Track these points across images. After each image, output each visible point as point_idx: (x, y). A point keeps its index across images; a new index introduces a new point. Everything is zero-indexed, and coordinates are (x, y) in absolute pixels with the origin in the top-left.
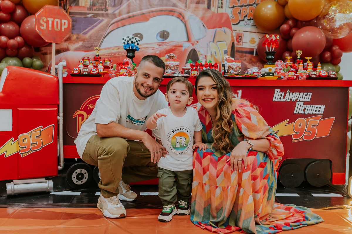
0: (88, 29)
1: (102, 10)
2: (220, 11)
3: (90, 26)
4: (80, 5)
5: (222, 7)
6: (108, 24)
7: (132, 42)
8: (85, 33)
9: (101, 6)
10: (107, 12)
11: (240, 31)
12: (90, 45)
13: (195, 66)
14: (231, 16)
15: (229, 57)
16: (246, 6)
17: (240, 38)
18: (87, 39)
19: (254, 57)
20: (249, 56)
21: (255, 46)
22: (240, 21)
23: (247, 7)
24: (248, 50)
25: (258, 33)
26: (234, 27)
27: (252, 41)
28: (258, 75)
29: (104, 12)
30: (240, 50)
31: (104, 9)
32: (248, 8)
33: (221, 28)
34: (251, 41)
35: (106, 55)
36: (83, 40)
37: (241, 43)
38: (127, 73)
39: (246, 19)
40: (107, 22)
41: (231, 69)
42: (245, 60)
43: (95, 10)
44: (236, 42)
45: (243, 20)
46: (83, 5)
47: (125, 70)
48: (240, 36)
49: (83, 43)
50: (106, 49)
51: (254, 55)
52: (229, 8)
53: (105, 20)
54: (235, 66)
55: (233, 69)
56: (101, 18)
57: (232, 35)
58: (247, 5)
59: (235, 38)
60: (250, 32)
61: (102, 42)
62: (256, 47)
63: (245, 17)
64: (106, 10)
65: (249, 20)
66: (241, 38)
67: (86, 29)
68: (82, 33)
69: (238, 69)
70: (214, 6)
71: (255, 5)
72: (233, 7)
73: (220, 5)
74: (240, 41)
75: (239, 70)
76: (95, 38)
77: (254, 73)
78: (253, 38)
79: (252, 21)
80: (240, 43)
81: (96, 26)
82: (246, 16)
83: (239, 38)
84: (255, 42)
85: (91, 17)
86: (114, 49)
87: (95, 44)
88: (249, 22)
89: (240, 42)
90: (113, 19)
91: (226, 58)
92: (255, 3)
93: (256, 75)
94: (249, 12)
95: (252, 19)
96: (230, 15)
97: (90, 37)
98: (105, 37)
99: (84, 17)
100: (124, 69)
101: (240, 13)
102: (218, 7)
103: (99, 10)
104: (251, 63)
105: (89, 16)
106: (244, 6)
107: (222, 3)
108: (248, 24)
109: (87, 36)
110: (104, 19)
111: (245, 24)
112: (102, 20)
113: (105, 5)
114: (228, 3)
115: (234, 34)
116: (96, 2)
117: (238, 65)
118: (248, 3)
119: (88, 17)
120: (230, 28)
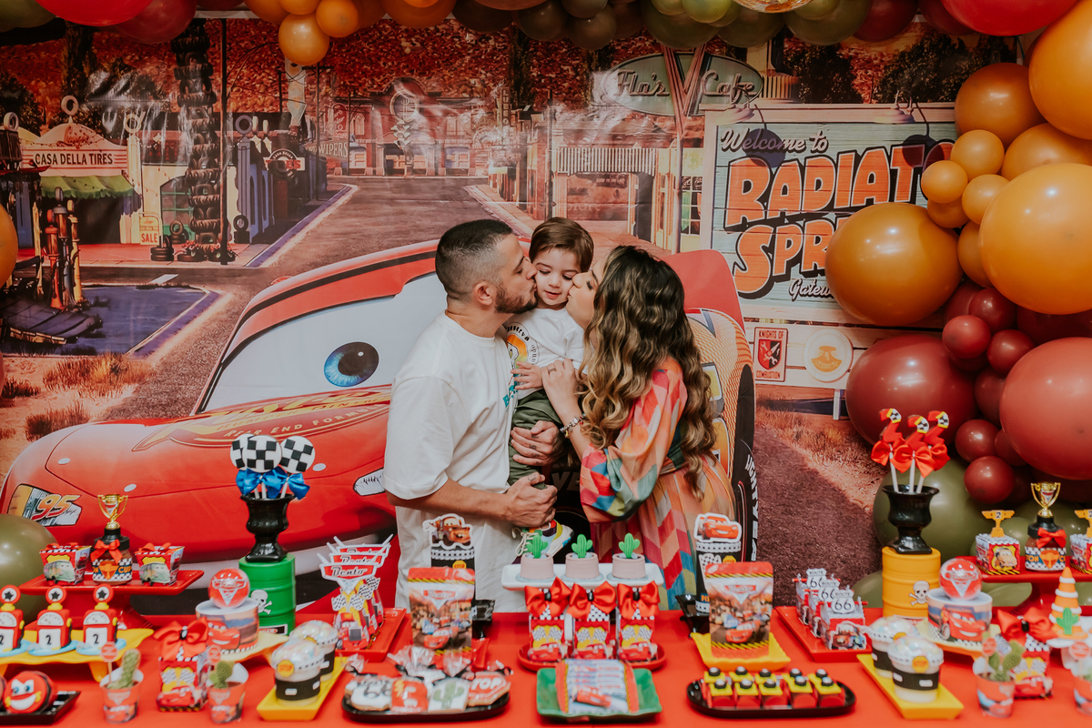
0: (156, 335)
1: (212, 259)
2: (690, 243)
3: (163, 324)
4: (123, 240)
5: (695, 229)
6: (238, 314)
8: (146, 352)
9: (206, 240)
10: (231, 265)
11: (772, 321)
12: (164, 399)
13: (550, 600)
14: (735, 263)
15: (717, 519)
16: (793, 220)
17: (774, 349)
18: (153, 374)
19: (833, 425)
20: (817, 419)
21: (837, 381)
22: (773, 280)
23: (801, 223)
24: (810, 396)
25: (846, 325)
26: (747, 307)
27: (826, 360)
28: (858, 631)
29: (218, 265)
30: (776, 396)
31: (216, 251)
32: (803, 229)
33: (698, 312)
34: (822, 358)
36: (140, 379)
37: (779, 368)
38: (196, 684)
39: (795, 270)
40: (232, 303)
41: (723, 607)
42: (798, 436)
43: (181, 258)
44: (756, 367)
45: (786, 277)
46: (136, 239)
47: (188, 670)
48: (773, 343)
49: (137, 391)
50: (230, 410)
51: (836, 416)
52: (726, 229)
53: (227, 297)
54: (745, 596)
55: (736, 610)
56: (207, 290)
57: (740, 337)
58: (800, 217)
59: (753, 350)
60: (815, 323)
61: (214, 384)
62: (843, 384)
63: (791, 264)
64: (227, 256)
65: (807, 275)
66: (779, 347)
67: (148, 334)
68: (132, 351)
69: (758, 607)
70: (662, 226)
71: (832, 216)
72: (742, 227)
73: (687, 221)
74: (774, 360)
75: (765, 610)
76: (186, 370)
77: (840, 621)
78: (826, 349)
79: (821, 281)
80: (774, 370)
81: (187, 321)
82: (797, 260)
83: (772, 348)
84: (840, 362)
85: (167, 286)
87: (189, 391)
88: (808, 282)
89: (776, 363)
90: (255, 289)
91: (703, 522)
92: (830, 208)
93: (849, 635)
94: (809, 242)
95: (822, 273)
96: (731, 259)
97: (167, 366)
98: (224, 365)
99: (139, 287)
100: (184, 665)
101: (769, 250)
102: (680, 231)
103: (200, 256)
104: (824, 447)
105: (161, 280)
106: (786, 221)
107: (695, 214)
108: (805, 293)
109: (154, 361)
110: (218, 291)
111: (795, 292)
112: (215, 297)
113: (220, 235)
114: (719, 213)
115: (750, 333)
116: (188, 230)
117: (758, 590)
118: (803, 208)
119: (157, 286)
120: (734, 312)
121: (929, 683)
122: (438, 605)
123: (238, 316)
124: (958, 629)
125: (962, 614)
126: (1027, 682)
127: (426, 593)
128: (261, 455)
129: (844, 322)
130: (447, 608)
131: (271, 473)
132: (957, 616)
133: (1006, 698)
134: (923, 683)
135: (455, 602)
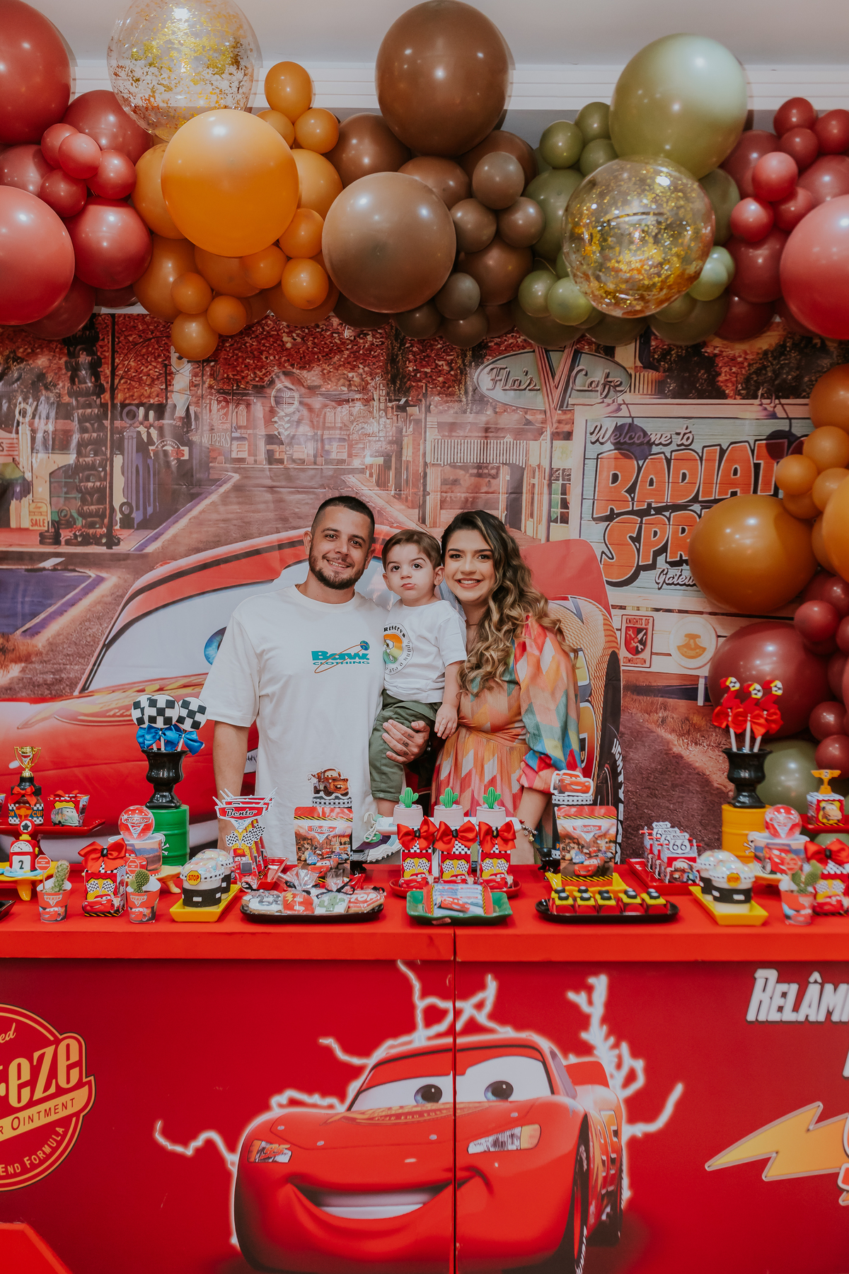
0: (42, 616)
1: (98, 543)
2: (559, 532)
3: (50, 605)
4: (13, 525)
5: (564, 519)
6: (122, 597)
7: (168, 721)
8: (34, 632)
9: (92, 525)
10: (116, 549)
11: (638, 609)
12: (50, 677)
13: (419, 837)
14: (603, 552)
16: (659, 511)
17: (640, 636)
18: (39, 654)
19: (699, 710)
20: (682, 704)
21: (700, 668)
22: (640, 569)
23: (667, 514)
24: (675, 682)
25: (711, 614)
26: (614, 595)
27: (691, 647)
28: (691, 868)
29: (103, 549)
30: (643, 682)
31: (102, 536)
32: (669, 519)
33: (566, 599)
34: (687, 646)
35: (111, 713)
36: (26, 658)
37: (645, 655)
39: (661, 560)
40: (116, 586)
41: (572, 845)
42: (664, 721)
43: (68, 543)
44: (623, 654)
45: (652, 566)
46: (26, 524)
48: (639, 630)
49: (23, 671)
50: (113, 690)
51: (700, 702)
52: (594, 519)
53: (112, 580)
54: (592, 834)
55: (583, 847)
56: (92, 573)
57: (608, 625)
58: (666, 508)
59: (621, 637)
60: (680, 611)
61: (97, 664)
62: (705, 672)
63: (657, 553)
64: (112, 541)
65: (673, 564)
66: (646, 634)
67: (34, 615)
68: (19, 632)
69: (602, 843)
70: (532, 516)
71: (697, 507)
72: (609, 518)
73: (557, 511)
74: (640, 647)
75: (609, 848)
76: (70, 651)
77: (675, 859)
78: (693, 636)
79: (686, 571)
80: (640, 656)
81: (72, 603)
82: (664, 549)
83: (638, 635)
84: (704, 649)
85: (54, 569)
86: (143, 691)
87: (73, 671)
88: (674, 571)
89: (643, 650)
90: (138, 573)
91: (559, 778)
92: (695, 500)
94: (675, 533)
95: (686, 562)
96: (598, 548)
97: (52, 646)
98: (107, 646)
99: (27, 570)
100: (105, 876)
101: (636, 539)
102: (550, 520)
103: (87, 540)
104: (688, 733)
105: (49, 564)
106: (653, 512)
107: (565, 504)
108: (670, 581)
109: (40, 641)
110: (104, 575)
111: (661, 581)
112: (100, 580)
113: (106, 521)
114: (588, 504)
115: (617, 620)
116: (75, 515)
117: (603, 829)
118: (668, 499)
119: (44, 569)
120: (601, 599)
121: (741, 897)
122: (321, 838)
123: (121, 599)
124: (777, 863)
125: (781, 850)
126: (828, 900)
127: (311, 829)
128: (161, 712)
129: (709, 610)
130: (328, 841)
131: (169, 729)
132: (777, 852)
133: (804, 908)
134: (736, 897)
135: (335, 836)
